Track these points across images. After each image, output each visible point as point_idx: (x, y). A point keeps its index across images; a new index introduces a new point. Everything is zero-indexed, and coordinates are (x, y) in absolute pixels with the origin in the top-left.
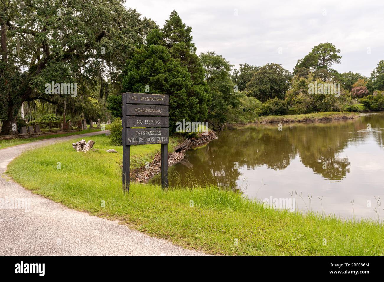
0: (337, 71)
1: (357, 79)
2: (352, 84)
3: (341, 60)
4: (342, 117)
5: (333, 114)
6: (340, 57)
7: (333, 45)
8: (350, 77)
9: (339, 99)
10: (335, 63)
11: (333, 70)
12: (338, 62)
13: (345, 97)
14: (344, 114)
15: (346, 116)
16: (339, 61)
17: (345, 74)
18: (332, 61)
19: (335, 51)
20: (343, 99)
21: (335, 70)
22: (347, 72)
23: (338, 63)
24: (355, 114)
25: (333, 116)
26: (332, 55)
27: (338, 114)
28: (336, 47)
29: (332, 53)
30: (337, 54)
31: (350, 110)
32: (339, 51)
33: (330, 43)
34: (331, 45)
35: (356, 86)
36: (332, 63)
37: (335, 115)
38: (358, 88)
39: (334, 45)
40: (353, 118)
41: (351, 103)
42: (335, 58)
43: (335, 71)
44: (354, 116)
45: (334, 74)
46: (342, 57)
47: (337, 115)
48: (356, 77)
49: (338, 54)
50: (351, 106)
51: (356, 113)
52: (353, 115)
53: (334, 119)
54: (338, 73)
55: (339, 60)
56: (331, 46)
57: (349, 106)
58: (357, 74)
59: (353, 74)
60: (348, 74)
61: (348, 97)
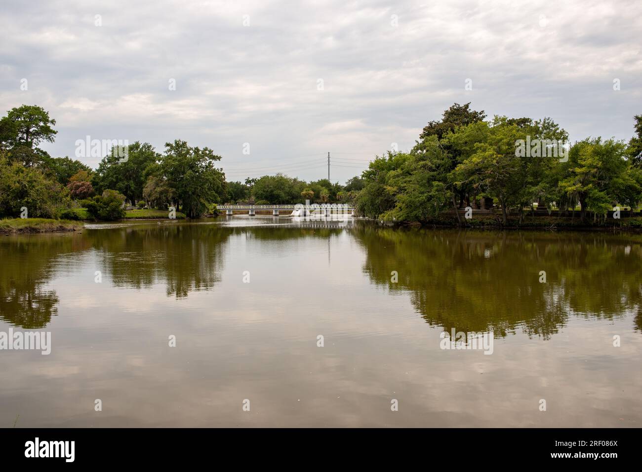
0: (48, 153)
1: (76, 169)
2: (70, 176)
3: (56, 137)
4: (57, 228)
5: (42, 222)
6: (55, 133)
7: (44, 111)
8: (66, 165)
9: (50, 199)
10: (45, 140)
11: (42, 152)
12: (50, 139)
13: (60, 195)
14: (60, 222)
15: (65, 226)
16: (53, 138)
17: (59, 159)
18: (42, 136)
19: (48, 121)
20: (56, 200)
21: (44, 151)
22: (63, 157)
23: (51, 141)
24: (77, 224)
25: (43, 225)
26: (42, 126)
27: (52, 223)
28: (49, 115)
29: (42, 124)
30: (50, 127)
31: (68, 217)
32: (53, 122)
33: (41, 107)
34: (41, 110)
35: (75, 180)
36: (41, 139)
37: (45, 223)
38: (78, 184)
39: (46, 112)
40: (74, 230)
41: (69, 206)
42: (47, 132)
43: (45, 153)
44: (76, 227)
45: (43, 158)
46: (57, 132)
47: (49, 223)
48: (76, 167)
49: (52, 127)
50: (69, 210)
51: (78, 222)
52: (75, 225)
53: (44, 231)
54: (49, 157)
55: (53, 136)
56: (41, 112)
57: (66, 211)
58: (77, 162)
59: (71, 161)
60: (64, 160)
61: (65, 196)
